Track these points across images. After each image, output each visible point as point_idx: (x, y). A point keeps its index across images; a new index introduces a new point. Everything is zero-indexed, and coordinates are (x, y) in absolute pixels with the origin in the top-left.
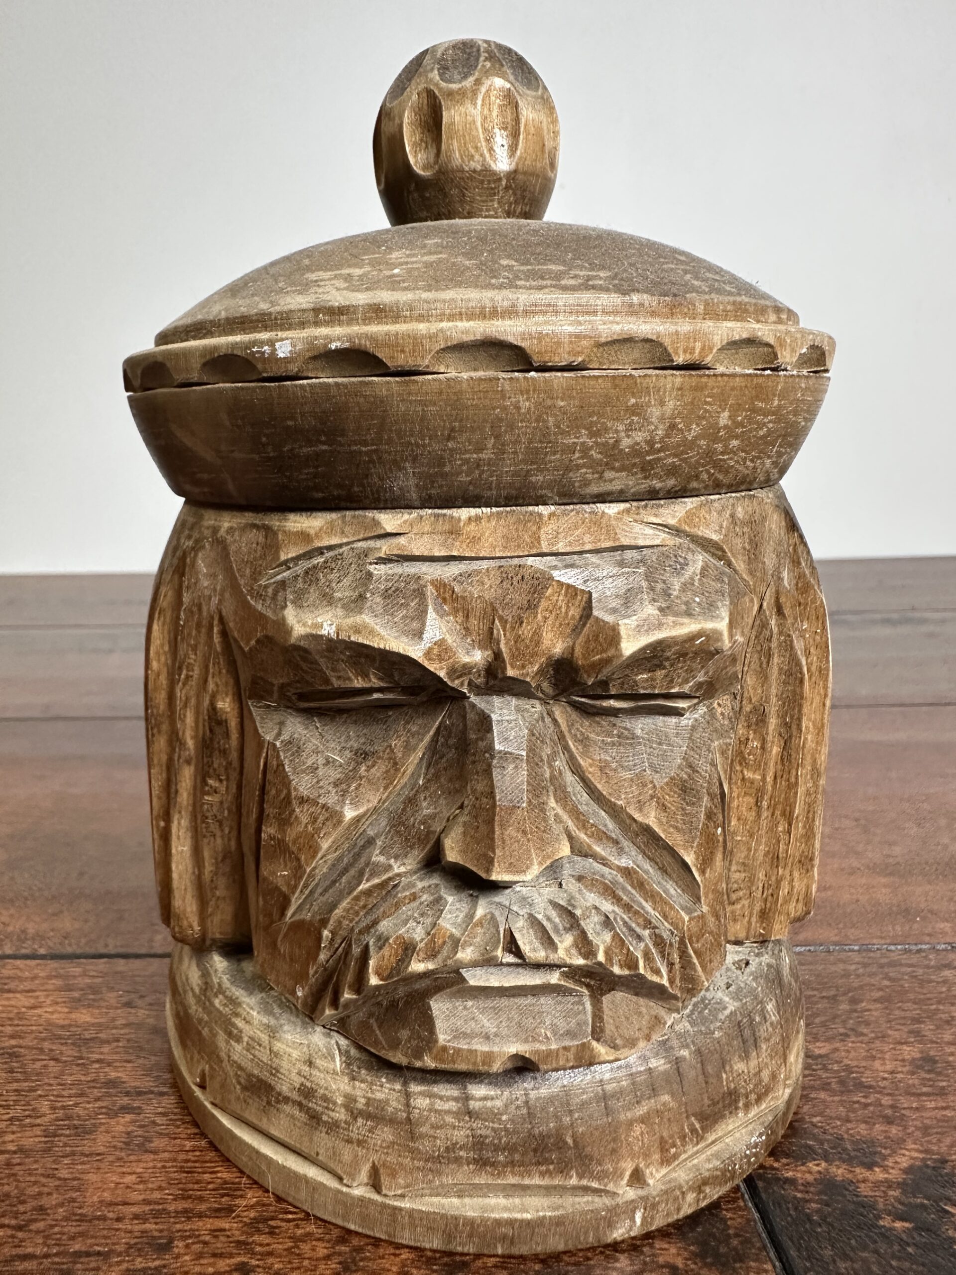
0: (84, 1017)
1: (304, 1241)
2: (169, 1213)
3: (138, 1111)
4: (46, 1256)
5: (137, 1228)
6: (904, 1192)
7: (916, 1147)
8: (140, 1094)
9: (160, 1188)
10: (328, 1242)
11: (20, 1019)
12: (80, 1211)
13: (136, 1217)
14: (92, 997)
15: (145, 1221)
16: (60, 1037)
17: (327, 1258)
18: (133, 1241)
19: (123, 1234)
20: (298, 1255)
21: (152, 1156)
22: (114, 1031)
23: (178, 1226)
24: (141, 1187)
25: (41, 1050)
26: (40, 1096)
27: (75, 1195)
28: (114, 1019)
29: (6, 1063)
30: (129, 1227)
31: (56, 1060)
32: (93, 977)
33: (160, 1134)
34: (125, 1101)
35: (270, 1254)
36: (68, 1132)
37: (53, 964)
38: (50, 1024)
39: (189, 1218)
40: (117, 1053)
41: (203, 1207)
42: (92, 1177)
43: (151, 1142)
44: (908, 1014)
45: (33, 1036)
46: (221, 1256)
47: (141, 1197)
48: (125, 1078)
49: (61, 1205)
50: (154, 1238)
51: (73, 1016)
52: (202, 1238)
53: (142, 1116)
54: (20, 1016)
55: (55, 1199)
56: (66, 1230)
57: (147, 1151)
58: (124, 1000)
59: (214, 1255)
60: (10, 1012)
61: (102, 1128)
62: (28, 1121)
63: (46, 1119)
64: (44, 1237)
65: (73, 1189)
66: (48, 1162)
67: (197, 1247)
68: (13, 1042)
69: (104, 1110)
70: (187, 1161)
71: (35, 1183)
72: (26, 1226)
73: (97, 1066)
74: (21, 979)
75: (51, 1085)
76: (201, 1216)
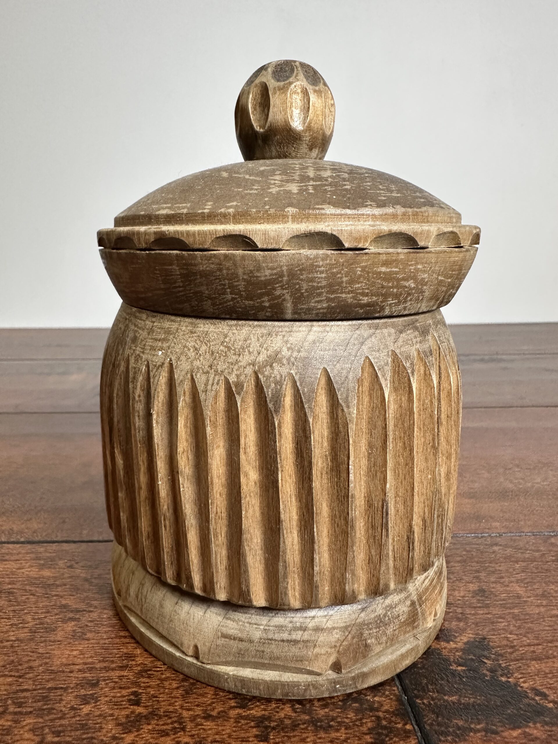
0: (46, 573)
1: (166, 681)
2: (97, 669)
3: (78, 620)
4: (35, 690)
5: (80, 676)
6: (464, 653)
7: (471, 632)
8: (79, 611)
9: (91, 657)
10: (178, 680)
11: (13, 574)
12: (50, 668)
13: (80, 670)
14: (50, 563)
15: (85, 672)
16: (35, 584)
17: (177, 688)
18: (78, 682)
19: (73, 679)
20: (163, 687)
21: (87, 642)
22: (64, 580)
23: (102, 675)
24: (82, 656)
25: (25, 590)
26: (26, 613)
27: (48, 661)
28: (63, 574)
29: (7, 597)
30: (77, 675)
31: (34, 595)
32: (50, 553)
33: (91, 631)
34: (71, 615)
35: (149, 687)
36: (42, 631)
37: (29, 546)
38: (29, 577)
39: (107, 671)
40: (66, 591)
41: (114, 665)
42: (56, 652)
43: (86, 635)
44: (474, 568)
45: (20, 583)
46: (124, 688)
47: (81, 661)
48: (70, 603)
49: (41, 665)
50: (90, 680)
51: (41, 573)
52: (114, 680)
53: (80, 623)
54: (13, 573)
55: (37, 663)
56: (44, 677)
57: (84, 639)
58: (68, 564)
59: (121, 688)
60: (7, 571)
61: (60, 629)
62: (21, 625)
63: (30, 624)
64: (33, 681)
65: (46, 658)
66: (33, 645)
67: (112, 685)
68: (10, 586)
69: (60, 620)
70: (105, 644)
71: (27, 655)
72: (23, 676)
73: (55, 598)
74: (12, 554)
75: (32, 608)
76: (113, 669)
